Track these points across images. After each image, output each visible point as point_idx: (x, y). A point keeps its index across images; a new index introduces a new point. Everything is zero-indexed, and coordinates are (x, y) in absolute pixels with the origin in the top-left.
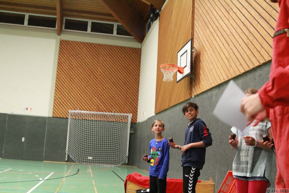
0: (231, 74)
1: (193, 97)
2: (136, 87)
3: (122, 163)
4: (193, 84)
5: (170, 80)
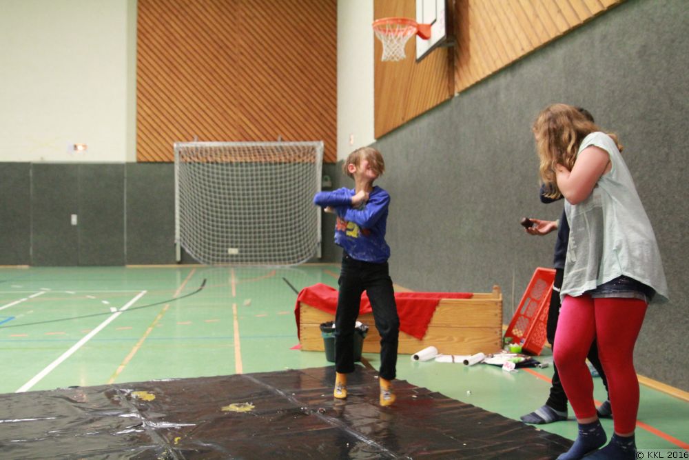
0: (537, 35)
1: (456, 94)
2: (330, 75)
3: (307, 257)
4: (455, 64)
5: (398, 58)
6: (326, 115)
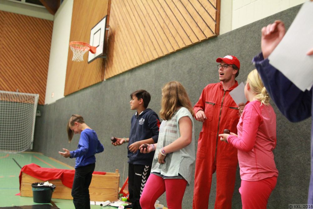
0: (144, 58)
1: (105, 80)
2: (45, 64)
3: (25, 149)
4: (106, 66)
5: (80, 60)
6: (41, 82)
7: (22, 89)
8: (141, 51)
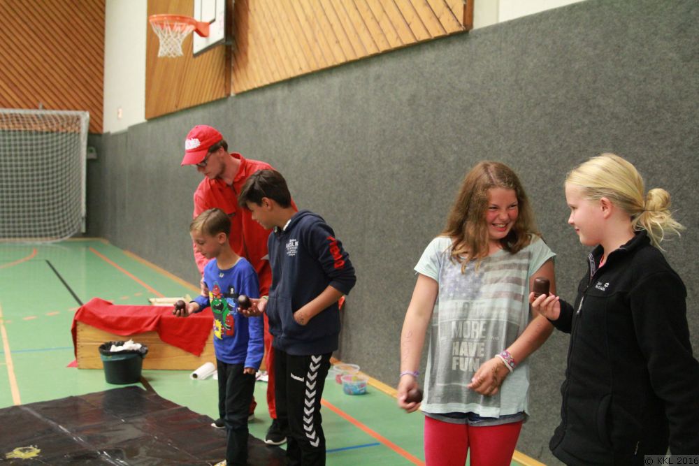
0: (315, 59)
1: (232, 94)
3: (70, 233)
4: (233, 65)
5: (175, 54)
6: (92, 83)
7: (49, 101)
8: (307, 41)
